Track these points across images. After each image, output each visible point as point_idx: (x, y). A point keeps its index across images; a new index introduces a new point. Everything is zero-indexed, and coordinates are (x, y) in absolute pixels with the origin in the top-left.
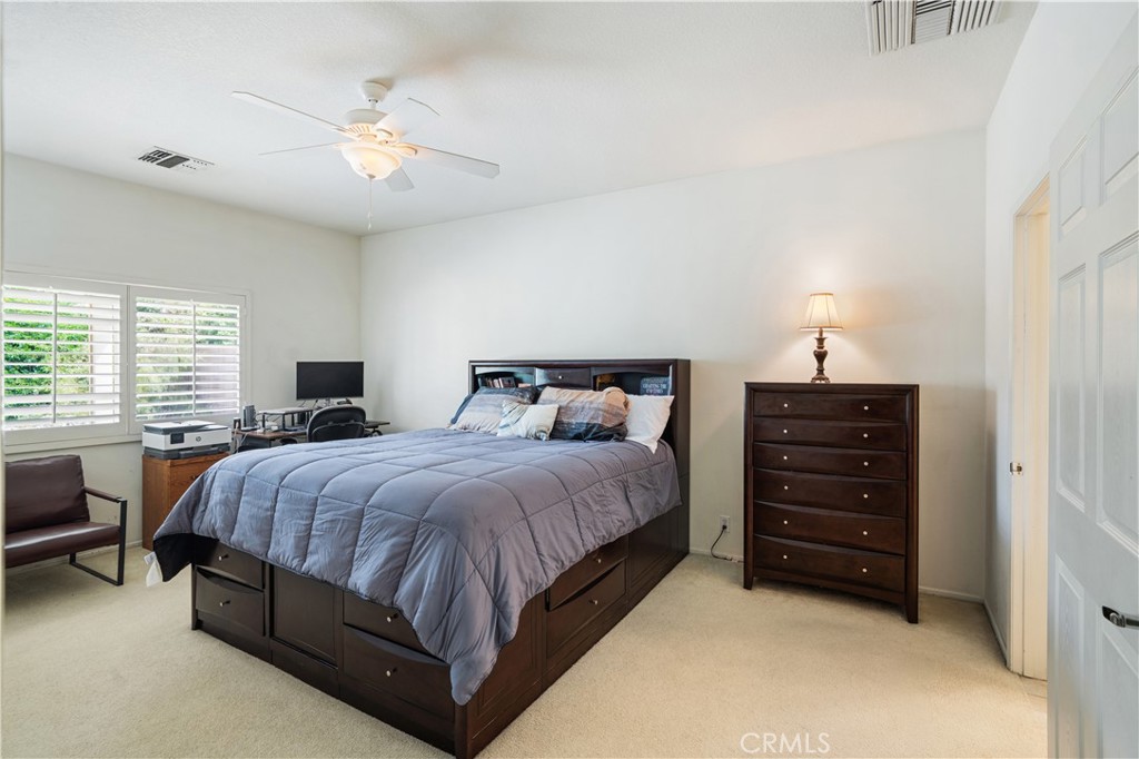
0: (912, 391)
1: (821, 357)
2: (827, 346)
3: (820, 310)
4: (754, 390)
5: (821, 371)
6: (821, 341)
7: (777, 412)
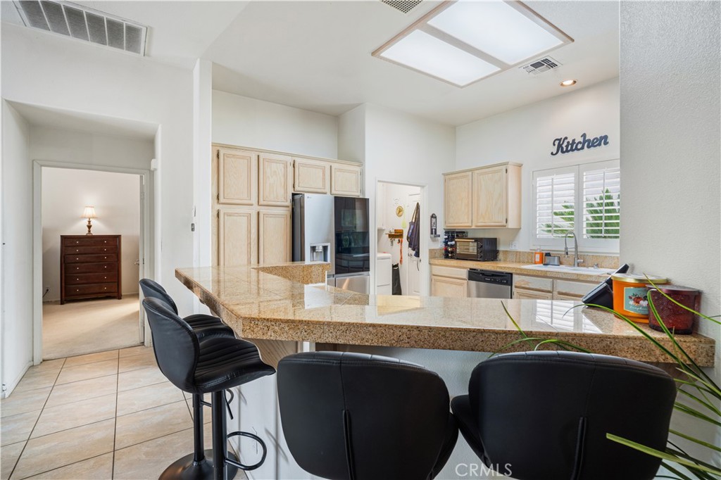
0: (118, 237)
1: (89, 227)
2: (91, 223)
3: (89, 212)
4: (64, 238)
5: (89, 231)
6: (89, 222)
7: (74, 244)
